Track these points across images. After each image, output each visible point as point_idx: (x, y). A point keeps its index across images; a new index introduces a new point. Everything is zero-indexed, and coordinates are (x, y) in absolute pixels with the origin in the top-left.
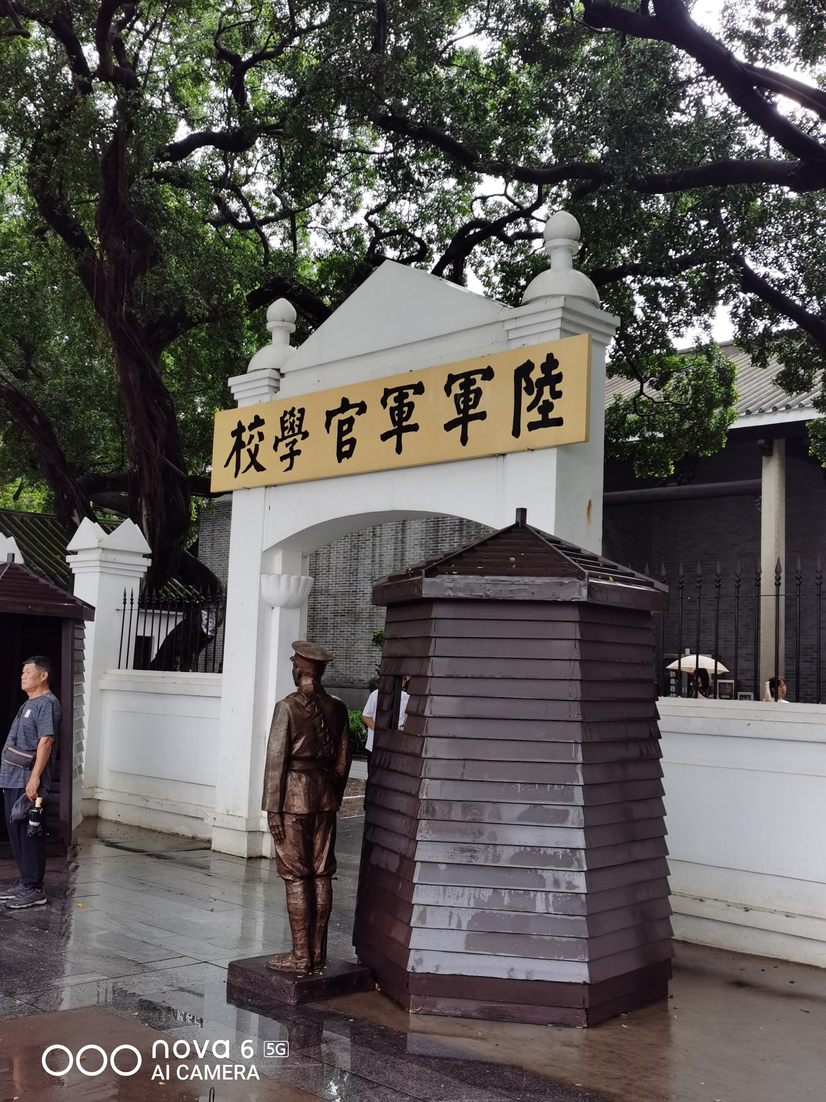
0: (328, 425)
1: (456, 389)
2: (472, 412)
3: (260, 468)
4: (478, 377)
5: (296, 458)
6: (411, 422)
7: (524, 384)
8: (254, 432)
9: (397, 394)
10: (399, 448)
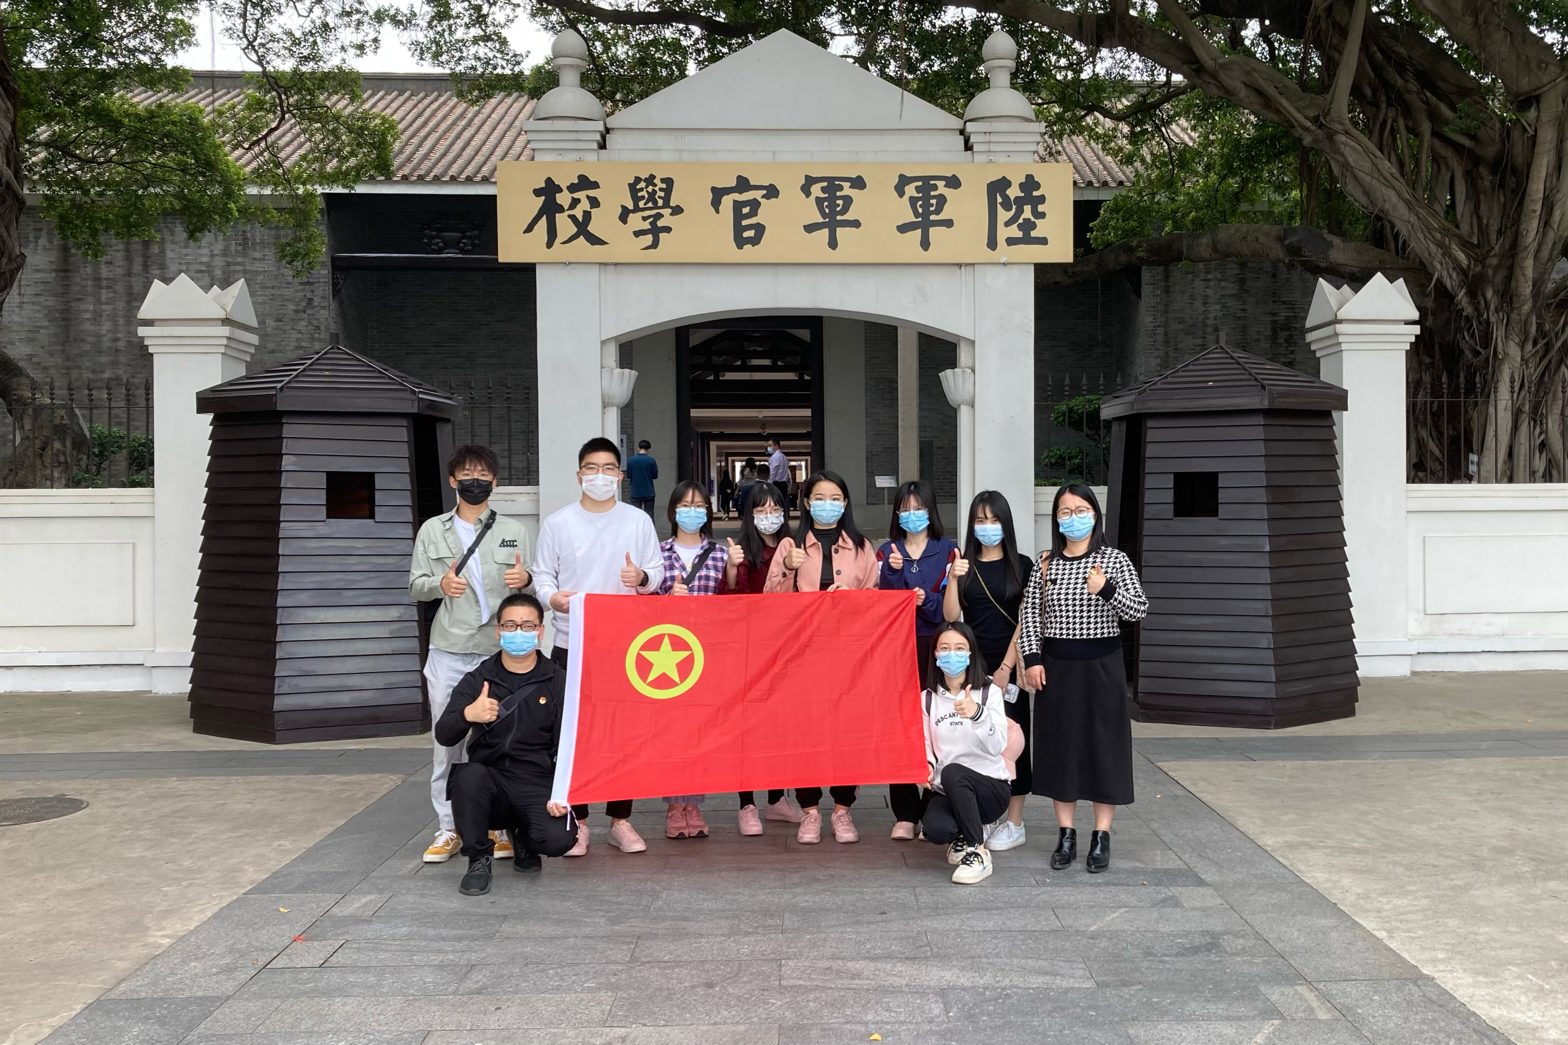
0: (716, 204)
1: (910, 190)
2: (933, 217)
3: (595, 240)
4: (941, 184)
5: (662, 236)
6: (848, 216)
7: (999, 200)
8: (581, 195)
9: (825, 184)
10: (833, 243)
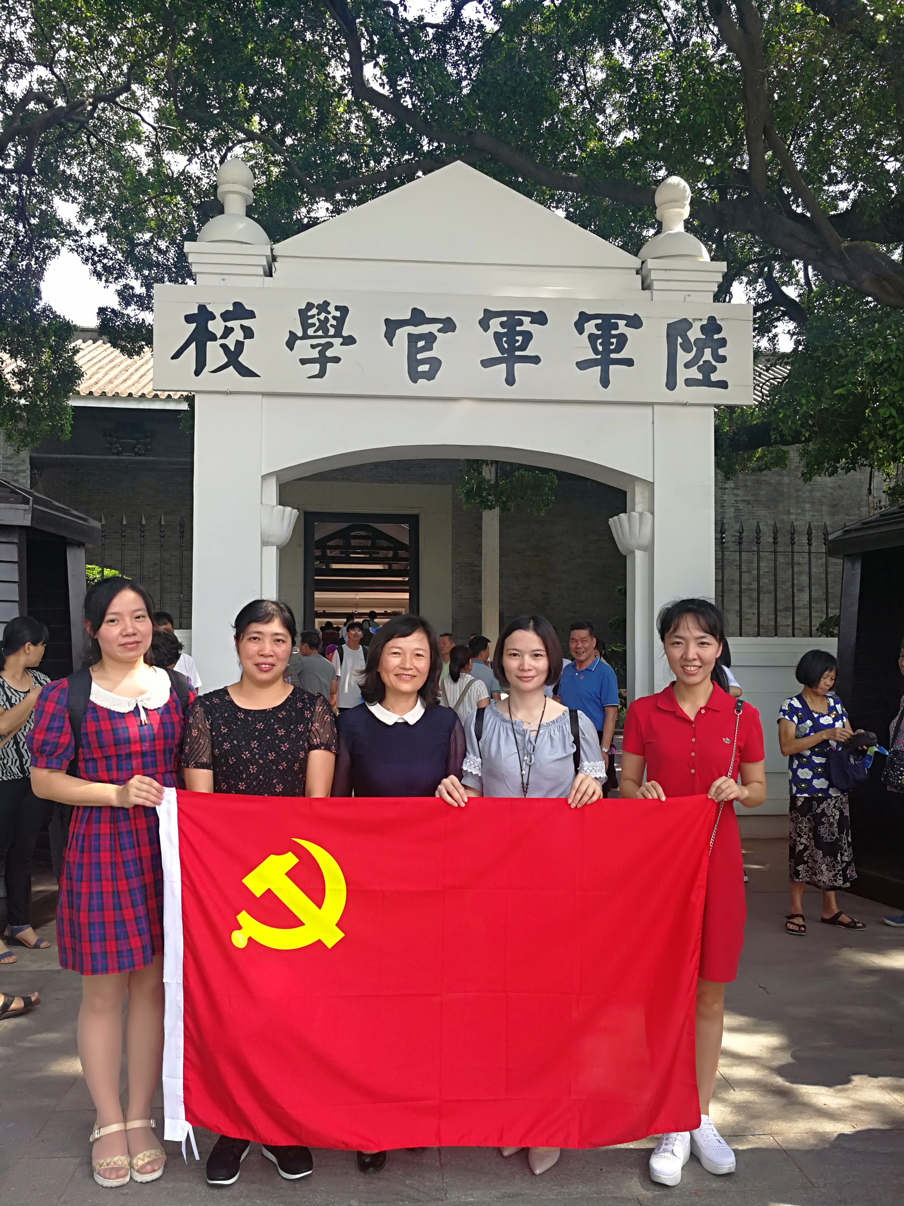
0: (390, 337)
1: (590, 327)
2: (613, 356)
3: (245, 371)
4: (622, 322)
5: (332, 365)
6: (528, 352)
7: (680, 340)
8: (234, 324)
9: (504, 319)
10: (510, 380)
